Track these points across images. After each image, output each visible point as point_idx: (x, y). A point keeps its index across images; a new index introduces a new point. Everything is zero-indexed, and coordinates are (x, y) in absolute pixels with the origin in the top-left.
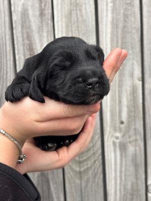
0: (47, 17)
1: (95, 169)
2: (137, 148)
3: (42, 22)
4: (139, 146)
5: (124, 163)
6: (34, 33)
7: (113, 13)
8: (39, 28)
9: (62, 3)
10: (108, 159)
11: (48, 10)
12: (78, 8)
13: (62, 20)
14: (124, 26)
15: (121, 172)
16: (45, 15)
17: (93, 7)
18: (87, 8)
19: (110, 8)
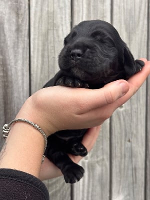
0: (23, 33)
3: (18, 38)
8: (14, 43)
12: (55, 28)
13: (38, 38)
15: (88, 192)
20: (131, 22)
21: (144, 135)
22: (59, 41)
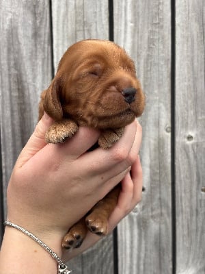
1: (102, 253)
2: (163, 226)
4: (166, 223)
5: (143, 246)
6: (24, 60)
7: (133, 37)
9: (64, 21)
11: (45, 29)
14: (148, 55)
16: (40, 36)
17: (107, 27)
18: (98, 29)
19: (129, 30)
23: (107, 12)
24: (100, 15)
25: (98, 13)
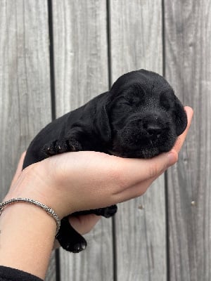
2: (104, 246)
4: (107, 245)
7: (73, 65)
10: (64, 263)
12: (27, 56)
13: (3, 70)
14: (88, 83)
17: (47, 55)
18: (39, 57)
19: (69, 59)
20: (137, 42)
21: (163, 199)
22: (33, 72)
23: (48, 41)
24: (41, 44)
25: (39, 42)
